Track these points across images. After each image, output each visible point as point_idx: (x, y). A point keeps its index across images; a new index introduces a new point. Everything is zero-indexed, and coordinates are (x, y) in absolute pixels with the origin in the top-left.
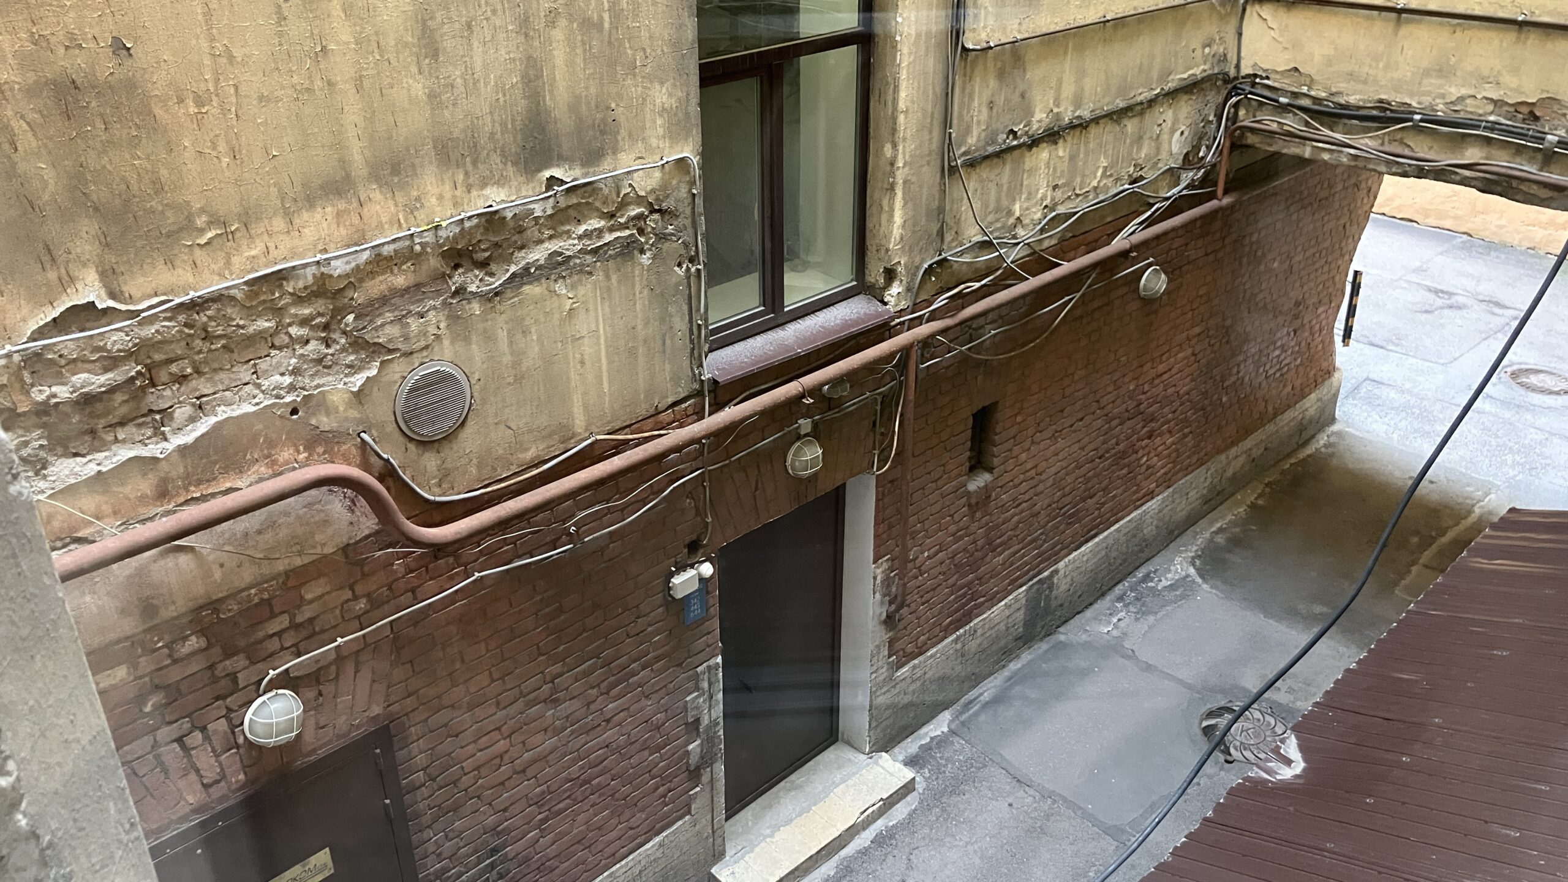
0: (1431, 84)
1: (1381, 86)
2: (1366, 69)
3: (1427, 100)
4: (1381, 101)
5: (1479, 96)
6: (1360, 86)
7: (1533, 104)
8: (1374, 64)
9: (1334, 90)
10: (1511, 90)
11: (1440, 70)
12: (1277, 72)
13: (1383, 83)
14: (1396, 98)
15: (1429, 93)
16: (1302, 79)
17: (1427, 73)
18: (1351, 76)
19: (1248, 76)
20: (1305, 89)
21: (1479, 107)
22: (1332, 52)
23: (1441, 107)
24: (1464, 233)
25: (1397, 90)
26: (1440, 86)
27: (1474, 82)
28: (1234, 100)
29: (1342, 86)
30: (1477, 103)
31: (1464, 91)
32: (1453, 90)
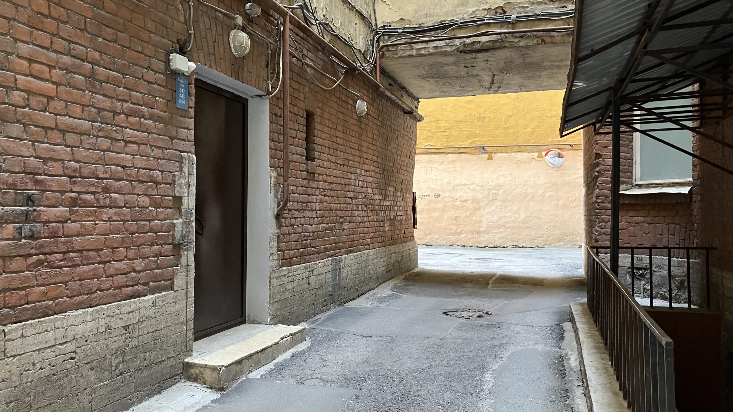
0: (460, 9)
1: (440, 16)
2: (432, 11)
3: (460, 16)
4: (442, 21)
5: (481, 9)
6: (432, 18)
7: (502, 7)
8: (435, 8)
9: (420, 23)
10: (492, 4)
11: (462, 4)
12: (394, 22)
13: (441, 14)
14: (447, 19)
15: (460, 14)
16: (406, 22)
17: (457, 6)
18: (427, 15)
19: (381, 27)
20: (408, 26)
21: (481, 14)
22: (416, 8)
23: (467, 17)
24: (424, 245)
25: (447, 16)
26: (464, 10)
27: (477, 4)
28: (378, 36)
29: (423, 20)
30: (481, 12)
31: (474, 9)
32: (470, 10)
